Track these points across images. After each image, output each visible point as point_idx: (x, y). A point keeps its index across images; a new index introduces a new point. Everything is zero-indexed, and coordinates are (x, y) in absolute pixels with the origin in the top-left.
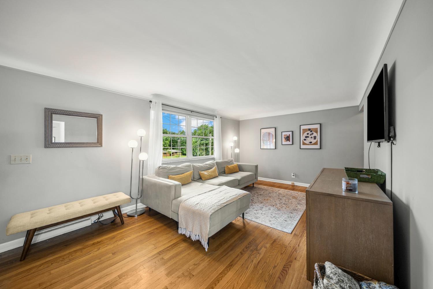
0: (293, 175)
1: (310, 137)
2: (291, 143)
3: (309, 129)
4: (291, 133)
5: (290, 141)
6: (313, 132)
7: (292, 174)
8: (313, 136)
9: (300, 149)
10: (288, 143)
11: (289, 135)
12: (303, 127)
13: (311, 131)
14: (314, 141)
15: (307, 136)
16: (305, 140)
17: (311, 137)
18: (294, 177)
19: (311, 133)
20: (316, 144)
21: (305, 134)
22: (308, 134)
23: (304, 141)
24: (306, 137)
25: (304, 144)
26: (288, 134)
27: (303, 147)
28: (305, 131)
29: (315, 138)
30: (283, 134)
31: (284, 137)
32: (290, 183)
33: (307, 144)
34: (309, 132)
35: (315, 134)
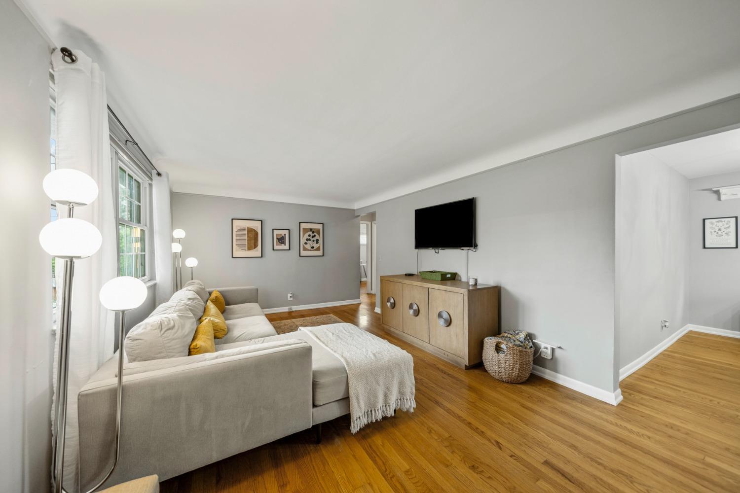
0: (291, 297)
1: (312, 239)
2: (287, 247)
3: (311, 230)
4: (287, 232)
5: (285, 245)
6: (315, 234)
7: (290, 295)
8: (315, 239)
9: (300, 256)
10: (282, 247)
11: (285, 235)
12: (303, 226)
13: (313, 232)
14: (316, 246)
15: (309, 238)
16: (306, 243)
17: (313, 241)
18: (292, 299)
19: (313, 235)
20: (318, 249)
21: (306, 236)
22: (309, 236)
23: (305, 246)
24: (307, 240)
25: (305, 249)
26: (282, 233)
27: (303, 253)
28: (305, 230)
29: (317, 241)
30: (276, 232)
31: (277, 238)
32: (285, 309)
33: (308, 250)
34: (310, 233)
35: (317, 237)
